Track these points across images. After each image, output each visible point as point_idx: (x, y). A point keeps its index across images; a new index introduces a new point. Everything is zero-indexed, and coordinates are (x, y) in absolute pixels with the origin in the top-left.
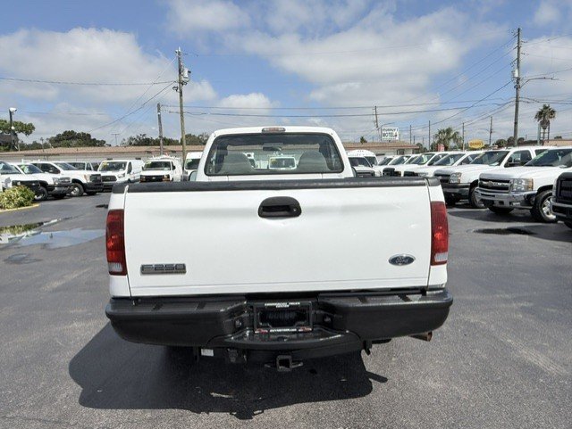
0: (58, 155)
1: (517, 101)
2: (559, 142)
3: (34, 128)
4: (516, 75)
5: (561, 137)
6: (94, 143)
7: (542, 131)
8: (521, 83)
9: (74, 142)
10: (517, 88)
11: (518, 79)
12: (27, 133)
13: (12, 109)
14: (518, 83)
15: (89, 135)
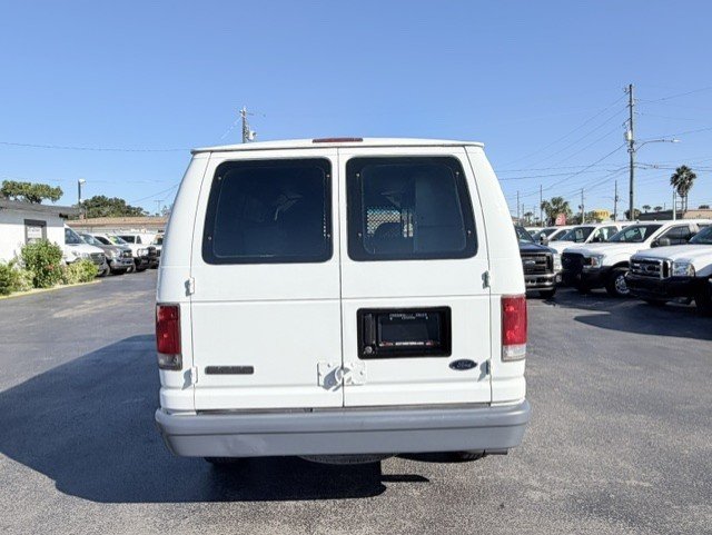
0: (103, 225)
1: (632, 166)
2: (704, 213)
3: (61, 193)
4: (630, 138)
5: (707, 207)
6: (130, 212)
7: (679, 199)
8: (634, 146)
9: (107, 209)
10: (631, 151)
11: (632, 142)
12: (54, 199)
13: (81, 181)
14: (631, 146)
15: (123, 201)
